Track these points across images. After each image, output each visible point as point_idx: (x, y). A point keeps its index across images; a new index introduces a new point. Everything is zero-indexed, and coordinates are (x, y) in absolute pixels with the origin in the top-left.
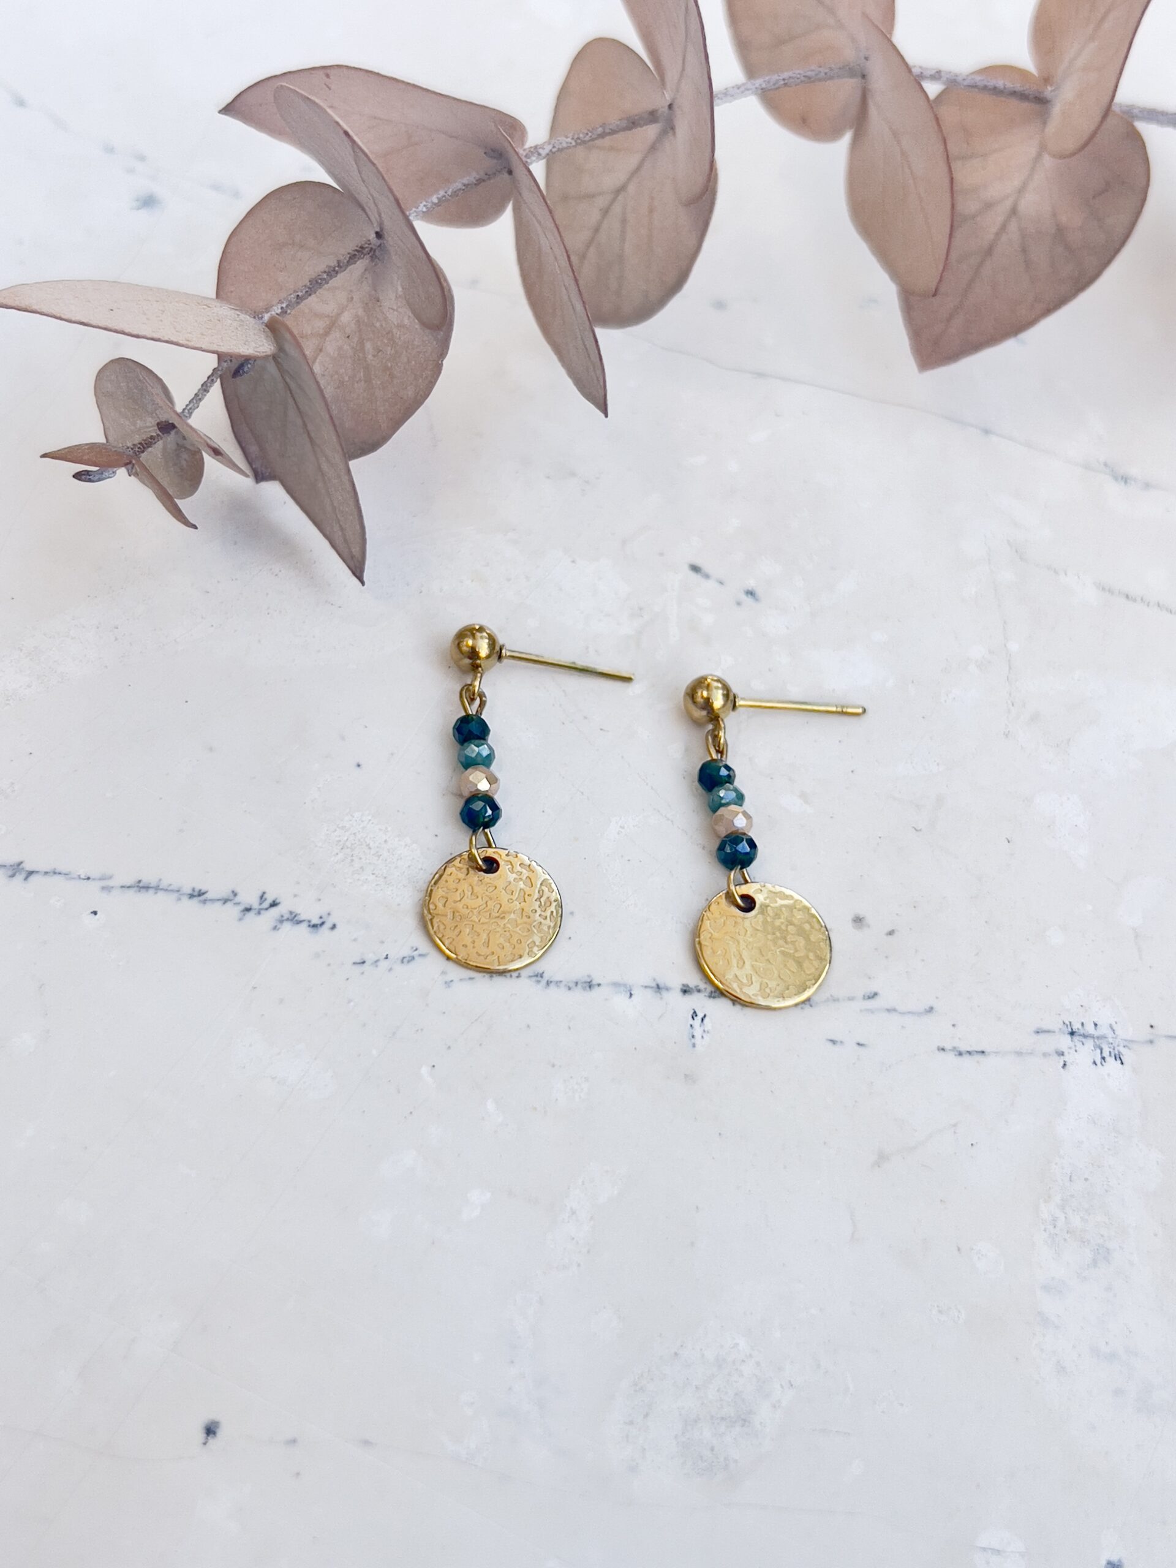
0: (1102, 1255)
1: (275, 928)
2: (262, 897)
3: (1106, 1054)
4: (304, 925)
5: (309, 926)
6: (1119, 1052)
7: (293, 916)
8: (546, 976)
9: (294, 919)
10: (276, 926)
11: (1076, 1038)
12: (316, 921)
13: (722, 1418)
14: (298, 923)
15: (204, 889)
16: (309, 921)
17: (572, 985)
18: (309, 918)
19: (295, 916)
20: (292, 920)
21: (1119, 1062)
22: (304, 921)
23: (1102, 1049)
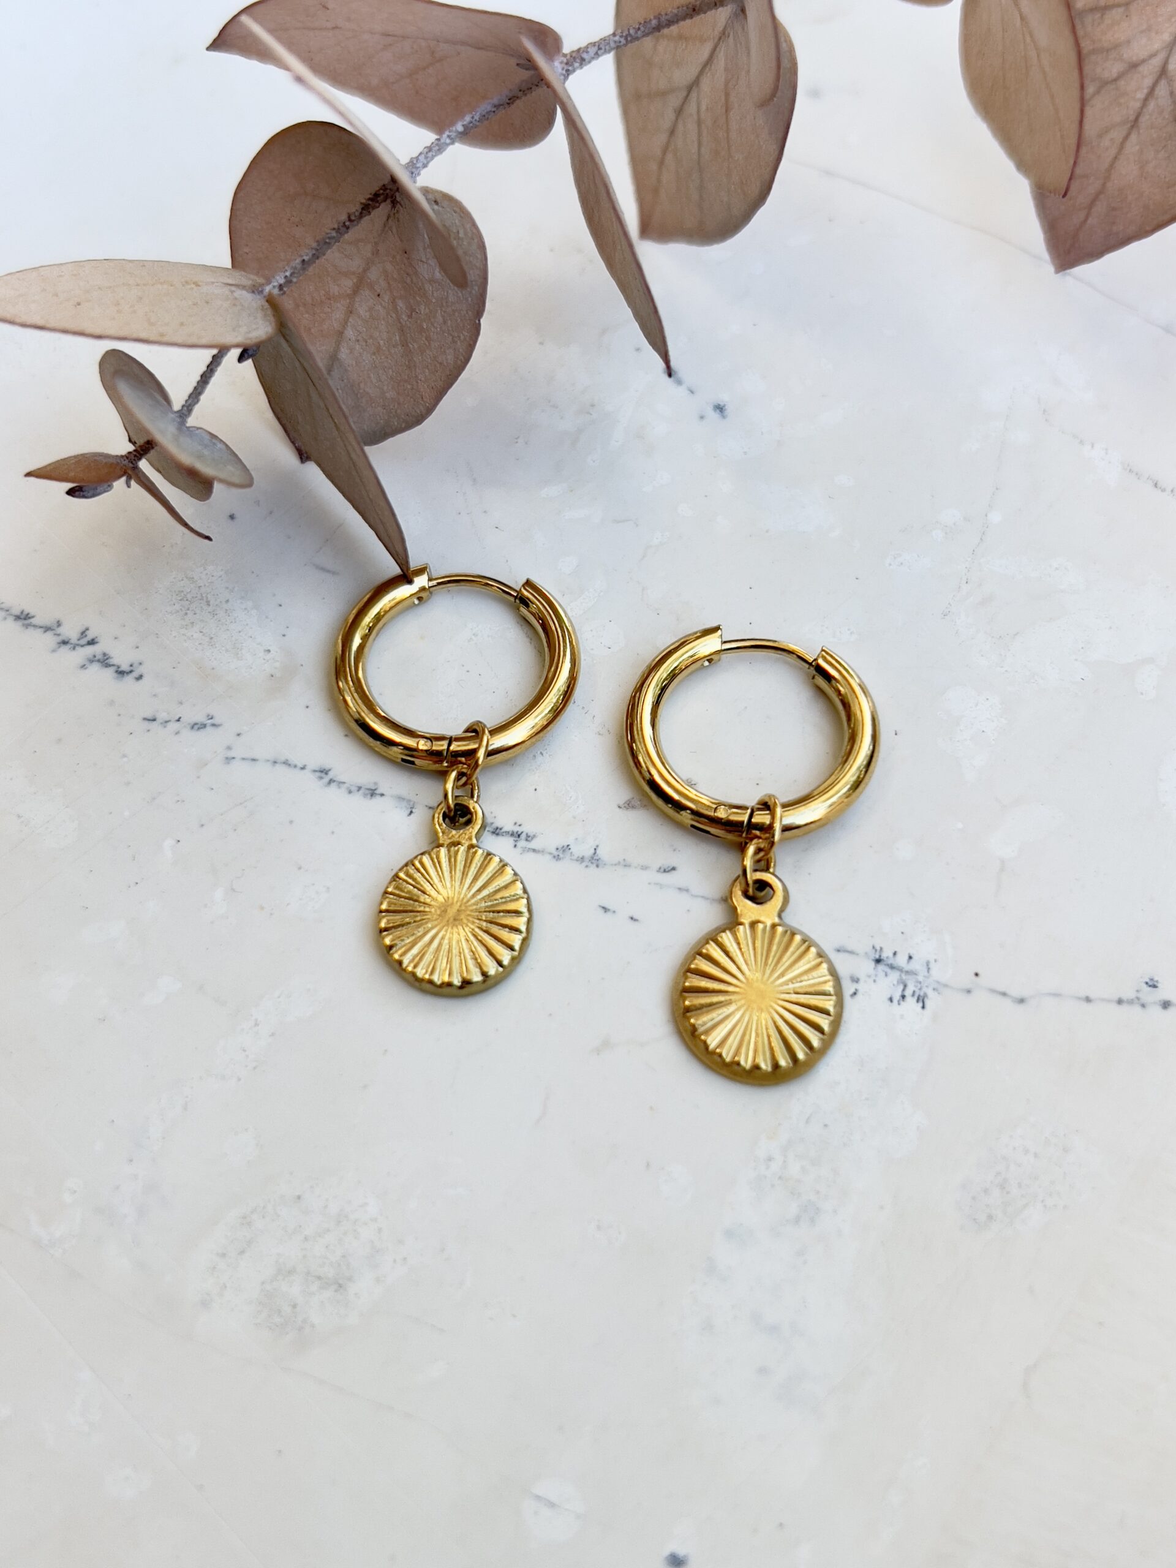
0: (809, 1213)
1: (83, 667)
2: (83, 633)
3: (908, 993)
4: (112, 670)
5: (117, 672)
6: (925, 995)
7: (105, 658)
8: (331, 775)
9: (105, 661)
10: (85, 665)
11: (881, 967)
12: (125, 667)
13: (319, 1278)
14: (106, 667)
15: (32, 614)
16: (119, 667)
17: (354, 789)
18: (119, 664)
19: (107, 659)
20: (102, 662)
21: (920, 1004)
22: (113, 665)
23: (905, 986)
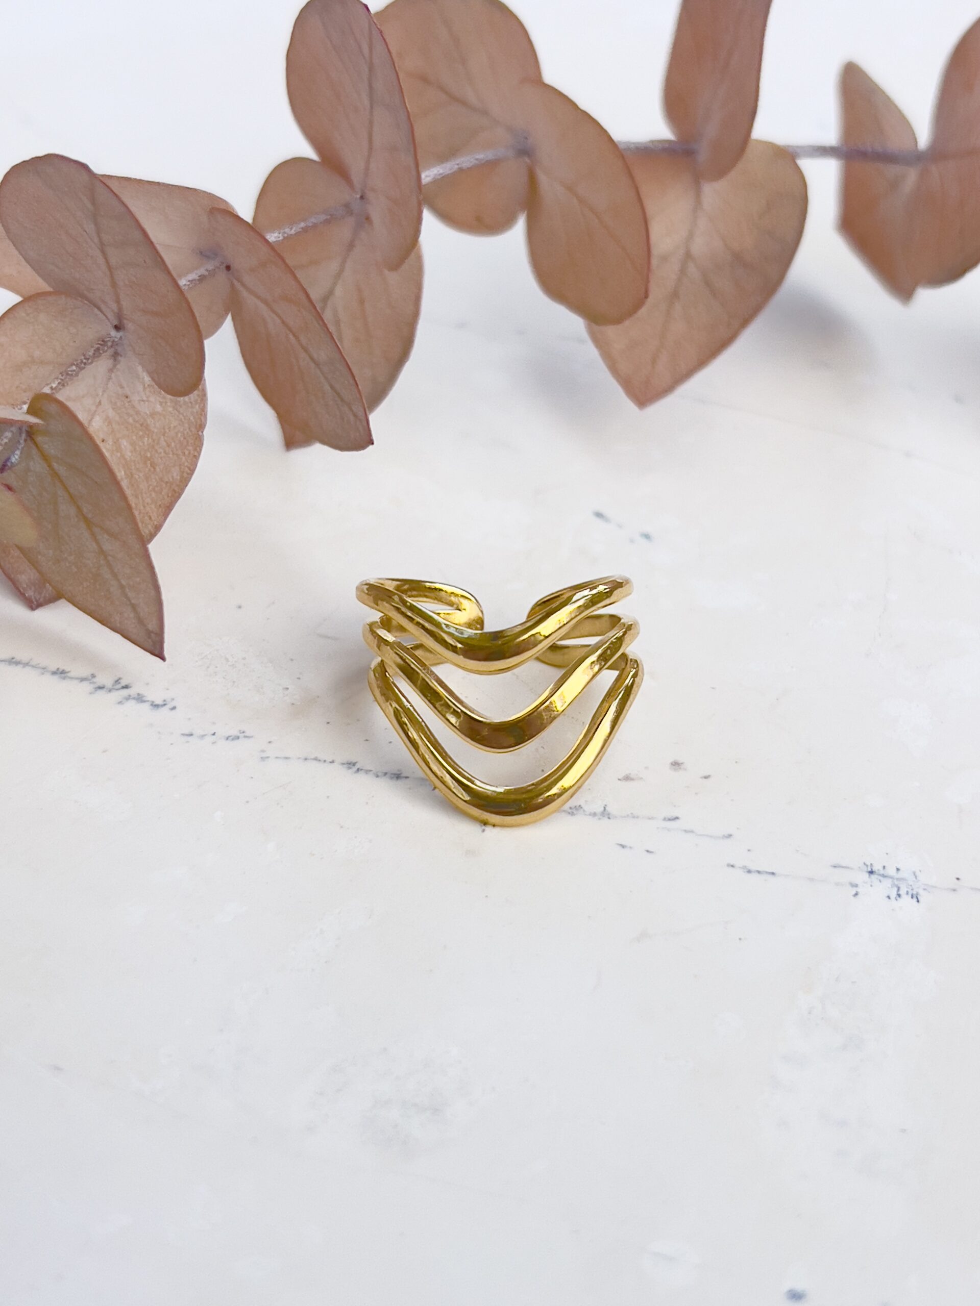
1: (120, 703)
2: (117, 681)
3: (903, 892)
4: (147, 704)
5: (151, 705)
6: (917, 894)
7: (140, 696)
8: (358, 765)
9: (140, 699)
11: (873, 877)
12: (159, 702)
16: (153, 702)
17: (381, 774)
20: (137, 699)
21: (915, 900)
22: (148, 701)
23: (899, 889)
